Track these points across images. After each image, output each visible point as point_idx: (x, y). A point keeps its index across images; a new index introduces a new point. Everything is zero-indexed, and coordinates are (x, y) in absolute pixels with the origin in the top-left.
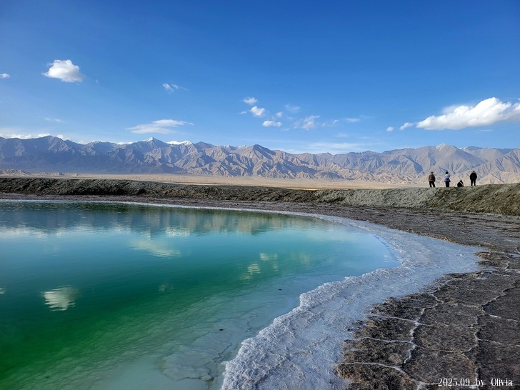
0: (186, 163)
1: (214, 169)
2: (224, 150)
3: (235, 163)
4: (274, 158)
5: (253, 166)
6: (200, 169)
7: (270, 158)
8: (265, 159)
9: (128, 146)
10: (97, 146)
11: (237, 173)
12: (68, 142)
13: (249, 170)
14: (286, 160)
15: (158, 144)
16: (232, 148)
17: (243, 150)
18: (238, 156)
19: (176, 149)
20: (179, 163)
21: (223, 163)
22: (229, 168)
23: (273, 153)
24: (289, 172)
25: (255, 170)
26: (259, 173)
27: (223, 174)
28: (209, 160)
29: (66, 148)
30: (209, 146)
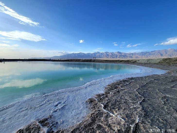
0: (103, 56)
1: (109, 57)
2: (111, 53)
3: (113, 56)
4: (122, 54)
5: (117, 56)
6: (106, 57)
7: (121, 54)
8: (120, 54)
9: (93, 53)
10: (88, 54)
11: (114, 58)
12: (83, 53)
13: (117, 57)
14: (125, 55)
15: (98, 53)
16: (113, 53)
17: (115, 53)
18: (114, 54)
19: (102, 53)
20: (102, 56)
21: (111, 56)
22: (112, 57)
23: (122, 53)
24: (126, 57)
25: (118, 57)
26: (119, 57)
27: (111, 58)
28: (108, 55)
29: (83, 54)
30: (108, 52)
